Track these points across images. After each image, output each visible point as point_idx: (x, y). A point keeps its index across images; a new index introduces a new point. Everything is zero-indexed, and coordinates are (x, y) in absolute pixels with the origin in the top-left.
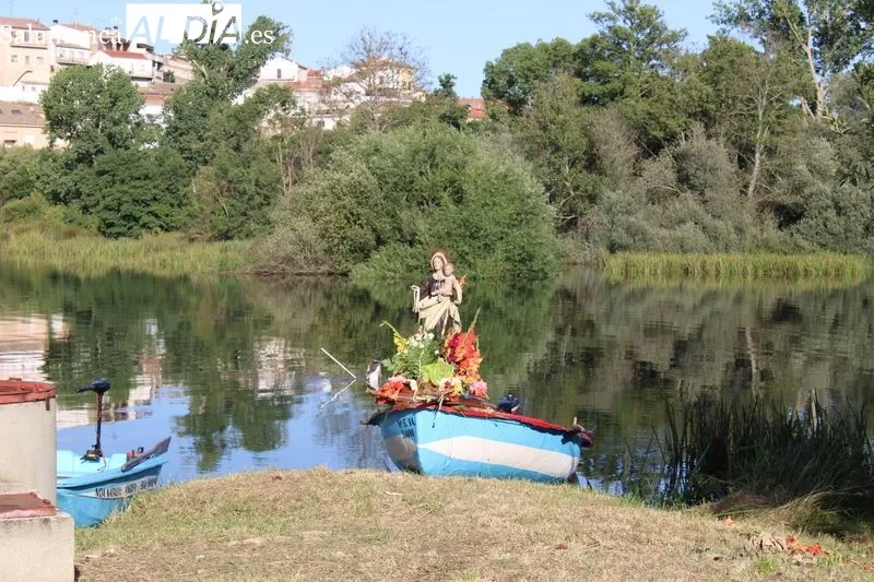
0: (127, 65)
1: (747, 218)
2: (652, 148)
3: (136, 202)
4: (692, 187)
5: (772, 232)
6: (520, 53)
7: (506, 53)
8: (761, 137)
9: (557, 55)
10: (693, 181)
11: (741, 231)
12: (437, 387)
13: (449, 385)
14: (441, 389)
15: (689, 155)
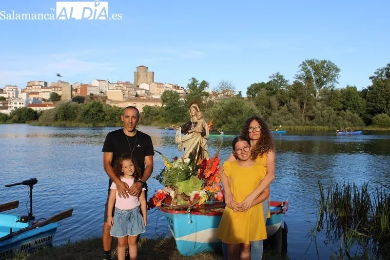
0: (178, 91)
1: (303, 119)
2: (282, 104)
3: (179, 117)
4: (291, 112)
5: (308, 122)
6: (255, 85)
7: (252, 85)
8: (305, 101)
9: (262, 85)
10: (291, 111)
11: (301, 121)
12: (189, 197)
13: (197, 197)
14: (192, 199)
15: (290, 105)
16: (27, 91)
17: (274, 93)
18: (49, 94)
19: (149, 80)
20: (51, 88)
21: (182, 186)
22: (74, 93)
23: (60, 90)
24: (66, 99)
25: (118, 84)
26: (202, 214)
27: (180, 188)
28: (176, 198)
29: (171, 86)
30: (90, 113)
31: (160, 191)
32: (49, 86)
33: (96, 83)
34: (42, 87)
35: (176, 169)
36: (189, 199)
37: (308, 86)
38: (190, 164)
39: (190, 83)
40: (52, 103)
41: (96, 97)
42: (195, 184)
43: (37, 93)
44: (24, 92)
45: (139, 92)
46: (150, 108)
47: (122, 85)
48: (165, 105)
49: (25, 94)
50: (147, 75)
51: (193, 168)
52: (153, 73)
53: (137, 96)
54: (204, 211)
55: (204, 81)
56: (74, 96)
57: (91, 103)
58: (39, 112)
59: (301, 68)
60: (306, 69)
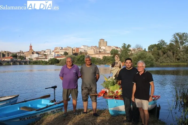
0: (118, 49)
1: (174, 60)
2: (164, 53)
4: (168, 57)
5: (177, 61)
6: (152, 45)
7: (150, 46)
8: (175, 52)
9: (155, 45)
11: (173, 61)
12: (114, 92)
13: (117, 92)
14: (115, 93)
15: (168, 54)
16: (55, 51)
17: (161, 49)
18: (63, 52)
19: (105, 45)
20: (64, 50)
21: (111, 88)
22: (73, 51)
23: (68, 51)
24: (71, 54)
25: (92, 47)
26: (119, 99)
27: (111, 89)
28: (109, 92)
29: (115, 47)
30: (80, 60)
31: (103, 90)
32: (63, 49)
33: (83, 47)
34: (61, 50)
35: (109, 81)
36: (114, 93)
37: (176, 45)
38: (115, 79)
39: (123, 45)
40: (64, 56)
41: (83, 53)
42: (117, 87)
43: (59, 52)
44: (53, 52)
45: (101, 50)
46: (106, 57)
47: (93, 48)
48: (112, 56)
49: (54, 53)
50: (104, 43)
51: (116, 81)
52: (107, 42)
53: (100, 52)
54: (120, 98)
55: (129, 44)
56: (74, 53)
57: (81, 55)
58: (59, 60)
59: (173, 37)
60: (175, 37)
